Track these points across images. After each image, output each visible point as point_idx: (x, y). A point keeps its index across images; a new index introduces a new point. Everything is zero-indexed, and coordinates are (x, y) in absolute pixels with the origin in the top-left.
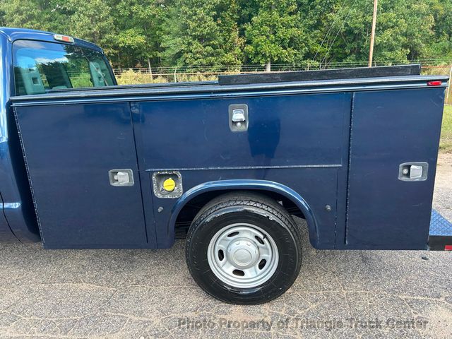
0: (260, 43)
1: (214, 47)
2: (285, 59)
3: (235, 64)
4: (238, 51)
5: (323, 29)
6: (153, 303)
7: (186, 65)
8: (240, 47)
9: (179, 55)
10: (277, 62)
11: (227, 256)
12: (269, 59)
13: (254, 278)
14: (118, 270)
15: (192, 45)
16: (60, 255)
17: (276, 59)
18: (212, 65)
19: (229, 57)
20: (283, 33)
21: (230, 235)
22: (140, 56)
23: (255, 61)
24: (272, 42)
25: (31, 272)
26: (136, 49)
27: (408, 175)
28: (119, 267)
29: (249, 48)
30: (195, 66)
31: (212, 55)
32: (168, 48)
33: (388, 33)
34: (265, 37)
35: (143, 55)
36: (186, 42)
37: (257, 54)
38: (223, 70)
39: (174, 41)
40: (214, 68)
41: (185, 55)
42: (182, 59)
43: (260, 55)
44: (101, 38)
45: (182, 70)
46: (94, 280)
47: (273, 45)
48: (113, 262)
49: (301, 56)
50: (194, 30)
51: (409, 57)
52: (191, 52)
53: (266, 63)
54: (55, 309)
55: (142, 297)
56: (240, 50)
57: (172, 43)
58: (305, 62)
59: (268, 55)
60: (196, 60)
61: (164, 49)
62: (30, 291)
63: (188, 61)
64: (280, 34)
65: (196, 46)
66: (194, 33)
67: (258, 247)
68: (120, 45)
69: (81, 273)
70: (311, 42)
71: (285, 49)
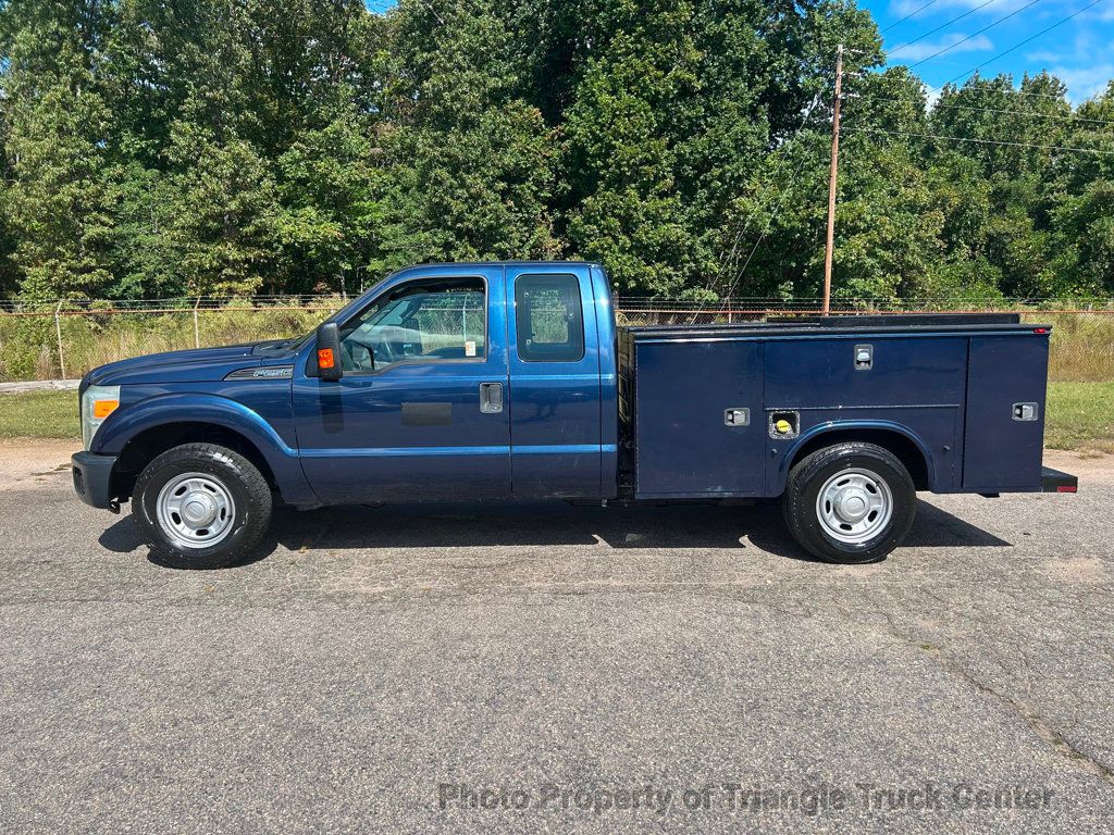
0: (600, 251)
2: (651, 286)
5: (725, 227)
10: (634, 292)
11: (834, 509)
12: (617, 284)
13: (863, 533)
15: (454, 248)
17: (632, 284)
20: (646, 233)
21: (839, 484)
22: (321, 267)
24: (623, 250)
27: (1020, 416)
29: (576, 260)
33: (859, 242)
34: (610, 240)
36: (440, 242)
44: (243, 224)
47: (625, 257)
49: (682, 281)
50: (460, 218)
51: (901, 291)
58: (690, 292)
59: (615, 276)
64: (639, 234)
66: (459, 225)
67: (869, 498)
68: (283, 242)
70: (702, 252)
71: (652, 264)
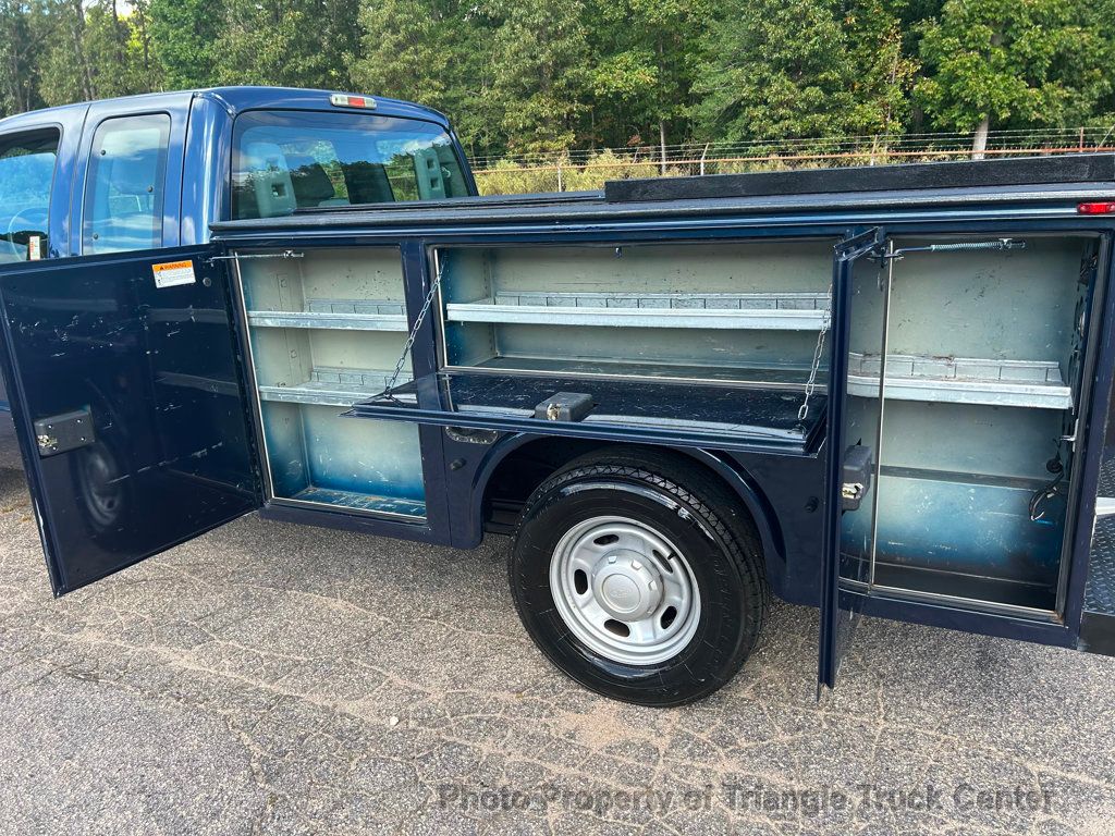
0: (960, 72)
1: (828, 87)
2: (1035, 115)
3: (884, 130)
4: (894, 94)
6: (446, 659)
7: (750, 135)
8: (903, 86)
9: (734, 111)
10: (1008, 124)
11: (594, 586)
12: (983, 115)
13: (648, 646)
14: (411, 585)
15: (769, 84)
16: (321, 540)
17: (1005, 115)
18: (816, 133)
19: (870, 112)
20: (1032, 42)
22: (640, 118)
23: (942, 120)
24: (997, 69)
25: (260, 564)
26: (632, 100)
28: (415, 580)
29: (928, 86)
30: (772, 139)
31: (821, 109)
32: (710, 94)
34: (976, 55)
35: (648, 113)
36: (755, 79)
37: (949, 102)
38: (847, 147)
39: (724, 78)
40: (824, 142)
41: (750, 111)
42: (740, 122)
43: (959, 105)
44: (555, 77)
45: (739, 150)
46: (361, 598)
47: (998, 77)
48: (409, 568)
49: (1086, 106)
50: (778, 46)
52: (766, 103)
53: (976, 126)
54: (273, 636)
55: (429, 644)
56: (900, 94)
57: (719, 82)
59: (980, 104)
60: (776, 122)
61: (699, 99)
62: (247, 596)
63: (754, 127)
64: (1023, 44)
65: (781, 87)
66: (776, 55)
67: (661, 578)
68: (597, 92)
69: (343, 579)
71: (1039, 85)
